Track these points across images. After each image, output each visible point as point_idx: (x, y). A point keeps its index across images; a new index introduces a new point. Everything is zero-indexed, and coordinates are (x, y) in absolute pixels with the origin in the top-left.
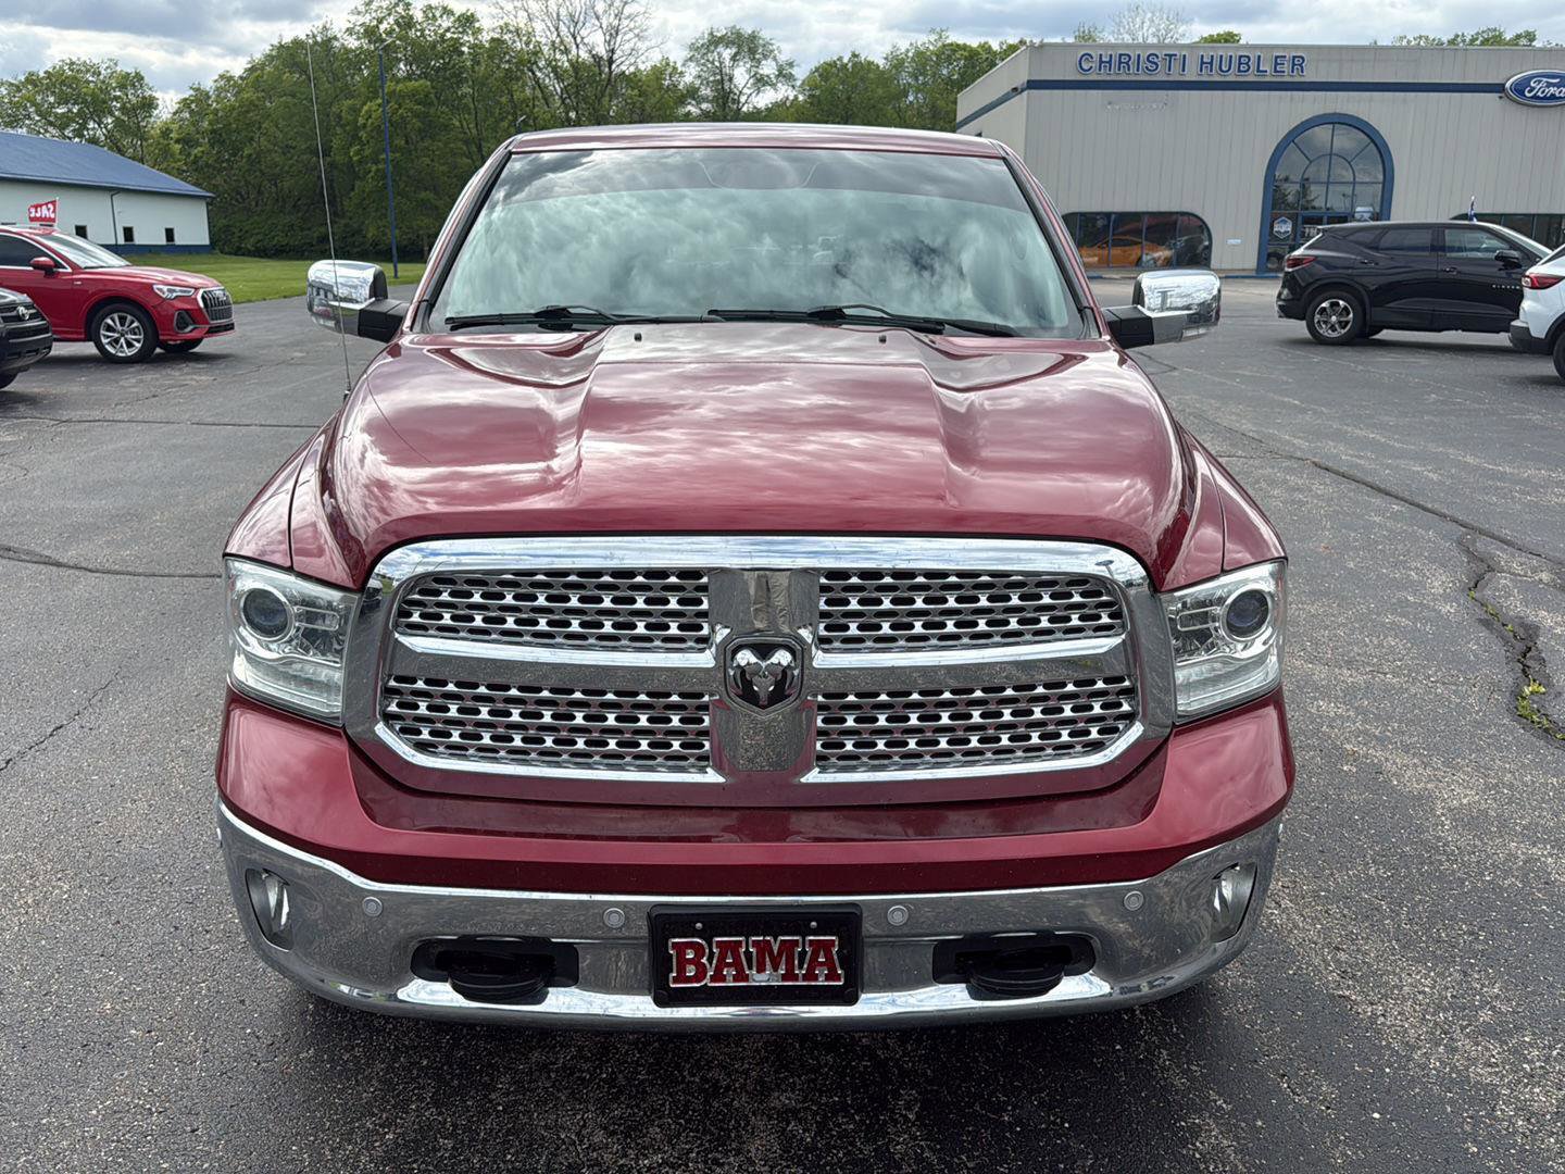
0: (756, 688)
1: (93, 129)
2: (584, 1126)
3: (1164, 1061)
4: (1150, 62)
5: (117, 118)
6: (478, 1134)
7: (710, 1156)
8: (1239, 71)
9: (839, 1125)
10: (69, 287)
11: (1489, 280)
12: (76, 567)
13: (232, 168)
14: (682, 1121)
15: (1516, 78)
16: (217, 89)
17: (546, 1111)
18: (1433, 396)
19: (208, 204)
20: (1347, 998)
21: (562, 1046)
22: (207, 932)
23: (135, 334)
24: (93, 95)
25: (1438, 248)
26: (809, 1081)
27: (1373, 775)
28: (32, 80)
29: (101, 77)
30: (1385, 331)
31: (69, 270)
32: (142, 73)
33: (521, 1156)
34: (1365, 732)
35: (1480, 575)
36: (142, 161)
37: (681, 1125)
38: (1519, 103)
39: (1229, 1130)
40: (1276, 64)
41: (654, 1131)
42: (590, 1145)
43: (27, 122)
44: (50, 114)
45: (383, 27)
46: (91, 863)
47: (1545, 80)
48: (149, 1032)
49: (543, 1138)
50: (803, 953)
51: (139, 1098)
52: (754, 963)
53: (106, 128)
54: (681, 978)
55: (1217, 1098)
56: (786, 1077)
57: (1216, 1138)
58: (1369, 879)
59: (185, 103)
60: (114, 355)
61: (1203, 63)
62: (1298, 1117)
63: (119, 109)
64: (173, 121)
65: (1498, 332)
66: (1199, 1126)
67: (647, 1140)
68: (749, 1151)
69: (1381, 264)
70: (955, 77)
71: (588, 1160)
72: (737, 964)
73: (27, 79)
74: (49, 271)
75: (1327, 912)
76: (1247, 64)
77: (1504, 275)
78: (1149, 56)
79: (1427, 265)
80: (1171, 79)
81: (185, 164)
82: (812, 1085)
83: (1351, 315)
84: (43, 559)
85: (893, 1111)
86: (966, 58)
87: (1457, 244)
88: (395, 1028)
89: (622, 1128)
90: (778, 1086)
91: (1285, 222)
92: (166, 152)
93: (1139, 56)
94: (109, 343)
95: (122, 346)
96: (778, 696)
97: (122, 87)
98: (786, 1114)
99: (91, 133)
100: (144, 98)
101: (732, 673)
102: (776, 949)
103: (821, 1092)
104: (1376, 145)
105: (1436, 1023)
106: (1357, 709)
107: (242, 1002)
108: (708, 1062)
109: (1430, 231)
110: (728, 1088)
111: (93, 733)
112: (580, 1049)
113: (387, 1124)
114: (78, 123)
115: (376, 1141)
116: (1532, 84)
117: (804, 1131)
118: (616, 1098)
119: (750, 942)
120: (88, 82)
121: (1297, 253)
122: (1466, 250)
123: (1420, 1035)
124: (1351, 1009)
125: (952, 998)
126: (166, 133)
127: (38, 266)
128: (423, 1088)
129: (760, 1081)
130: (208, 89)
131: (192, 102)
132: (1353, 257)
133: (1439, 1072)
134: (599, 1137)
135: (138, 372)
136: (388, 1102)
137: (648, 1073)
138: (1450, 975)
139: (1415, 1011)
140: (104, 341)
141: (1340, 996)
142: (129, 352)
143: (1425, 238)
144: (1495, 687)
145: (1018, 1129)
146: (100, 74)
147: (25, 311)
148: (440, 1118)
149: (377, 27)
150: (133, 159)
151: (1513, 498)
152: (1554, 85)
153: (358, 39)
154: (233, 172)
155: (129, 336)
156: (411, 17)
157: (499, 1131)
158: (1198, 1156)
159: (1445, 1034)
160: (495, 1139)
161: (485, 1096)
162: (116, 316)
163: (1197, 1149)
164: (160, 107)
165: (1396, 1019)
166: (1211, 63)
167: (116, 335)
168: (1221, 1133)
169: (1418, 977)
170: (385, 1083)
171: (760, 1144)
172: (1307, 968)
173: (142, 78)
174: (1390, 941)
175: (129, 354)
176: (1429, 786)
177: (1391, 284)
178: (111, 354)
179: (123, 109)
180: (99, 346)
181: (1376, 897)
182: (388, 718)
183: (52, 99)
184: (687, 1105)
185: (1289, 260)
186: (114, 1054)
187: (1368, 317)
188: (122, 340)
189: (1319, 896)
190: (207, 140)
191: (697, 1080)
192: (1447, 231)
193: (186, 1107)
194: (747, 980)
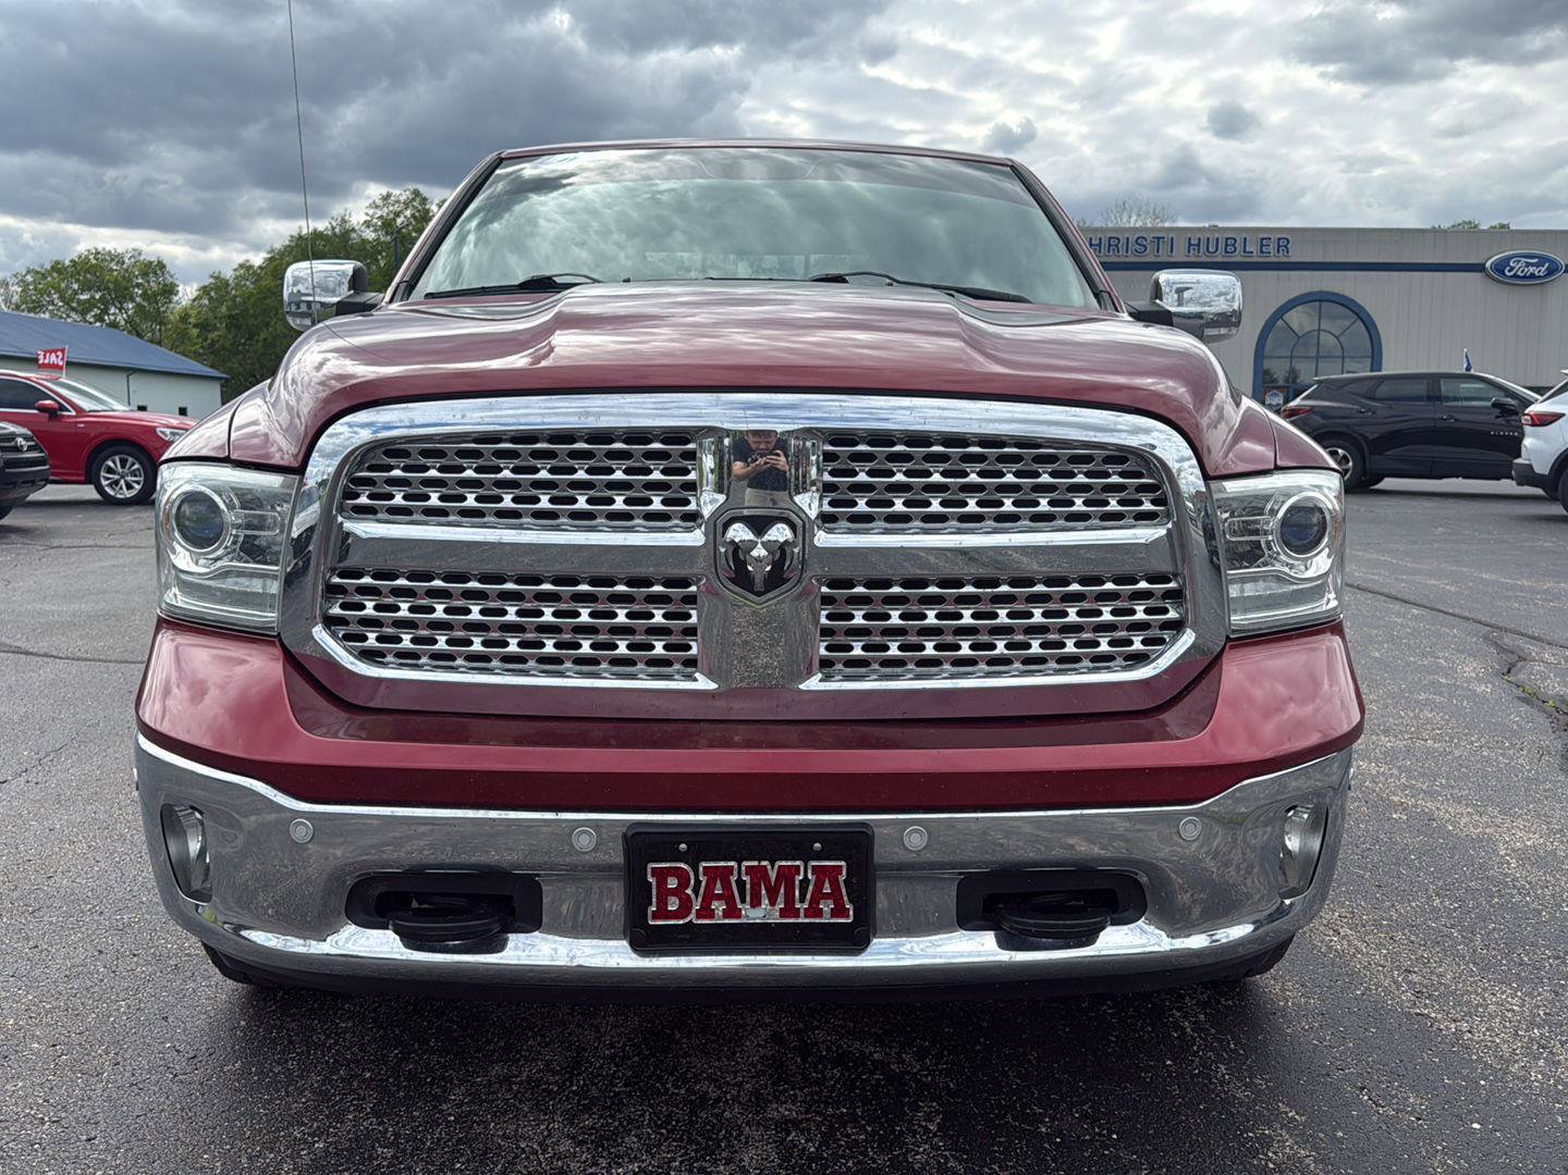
0: (750, 568)
1: (114, 314)
2: (549, 1135)
3: (1223, 1075)
4: (1138, 244)
5: (138, 305)
6: (424, 1144)
7: (695, 1165)
8: (1226, 252)
9: (848, 1136)
10: (73, 430)
11: (1486, 428)
12: (46, 655)
13: (248, 351)
14: (664, 1131)
15: (1493, 259)
16: (237, 278)
17: (505, 1122)
18: (1440, 529)
19: (222, 386)
20: (1427, 1016)
21: (526, 1061)
22: (135, 955)
23: (135, 476)
24: (116, 282)
25: (1434, 397)
26: (811, 1093)
27: (1426, 823)
28: (57, 268)
29: (125, 266)
30: (1386, 480)
31: (74, 413)
32: (165, 262)
33: (472, 1165)
34: (1412, 787)
35: (1511, 663)
36: (159, 343)
37: (662, 1134)
38: (1501, 282)
39: (1303, 1139)
40: (1262, 246)
41: (631, 1140)
42: (555, 1154)
43: (50, 308)
44: (72, 300)
45: (399, 221)
46: (15, 895)
47: (1523, 260)
48: (54, 1046)
49: (500, 1147)
50: (805, 881)
51: (31, 1108)
52: (748, 898)
53: (126, 313)
54: (662, 913)
55: (1288, 1109)
56: (786, 1090)
57: (1291, 1148)
58: (1435, 910)
59: (205, 290)
60: (113, 497)
61: (1190, 245)
62: (1384, 1128)
63: (141, 296)
64: (192, 307)
65: (1498, 479)
66: (1269, 1136)
67: (622, 1149)
68: (742, 1160)
69: (1378, 413)
71: (551, 1169)
72: (728, 898)
73: (52, 267)
74: (53, 413)
75: (1392, 938)
76: (1233, 245)
77: (1503, 422)
78: (1138, 238)
79: (1424, 413)
80: (1159, 260)
81: (202, 347)
82: (816, 1098)
83: (1351, 464)
84: (13, 649)
85: (910, 1122)
87: (1451, 395)
88: (336, 1043)
89: (593, 1137)
90: (777, 1098)
91: (1276, 395)
92: (183, 336)
93: (1128, 239)
94: (110, 485)
95: (121, 488)
96: (776, 579)
97: (145, 274)
98: (784, 1125)
99: (112, 318)
100: (165, 285)
101: (723, 550)
102: (773, 875)
103: (827, 1104)
104: (1363, 321)
105: (1532, 1040)
106: (1400, 768)
107: (165, 1019)
108: (695, 1076)
109: (1425, 381)
110: (718, 1100)
111: (39, 786)
112: (548, 1063)
113: (319, 1133)
114: (99, 308)
115: (303, 1149)
116: (1511, 264)
117: (807, 1141)
118: (587, 1109)
119: (743, 868)
120: (112, 270)
121: (1292, 404)
122: (1461, 399)
123: (1514, 1050)
124: (1431, 1026)
125: (977, 948)
126: (184, 317)
127: (43, 409)
128: (363, 1099)
129: (756, 1093)
130: (228, 277)
131: (212, 289)
132: (1351, 406)
133: (1542, 1084)
134: (566, 1146)
135: (136, 511)
136: (321, 1111)
137: (626, 1085)
138: (1539, 994)
139: (1505, 1027)
140: (104, 483)
141: (1417, 1014)
142: (129, 494)
143: (1420, 389)
144: (1543, 751)
145: (1058, 1140)
146: (124, 263)
147: (24, 443)
148: (381, 1128)
149: (394, 219)
150: (151, 341)
151: (1536, 604)
152: (1532, 265)
153: (375, 231)
154: (248, 355)
155: (129, 478)
156: (428, 211)
157: (449, 1140)
158: (1271, 1166)
159: (1543, 1048)
160: (443, 1149)
161: (435, 1107)
162: (117, 458)
163: (1270, 1159)
164: (180, 294)
165: (1484, 1035)
166: (1198, 245)
167: (116, 477)
168: (1296, 1143)
169: (1504, 997)
170: (320, 1094)
171: (756, 1153)
172: (1376, 989)
173: (164, 267)
174: (1467, 964)
175: (128, 496)
176: (1487, 831)
177: (1393, 432)
178: (110, 495)
179: (144, 295)
180: (100, 489)
181: (1445, 926)
182: (330, 622)
183: (76, 286)
184: (670, 1115)
185: (1285, 411)
186: (9, 1066)
187: (1368, 465)
188: (122, 482)
189: (1381, 925)
190: (224, 325)
191: (683, 1092)
192: (1442, 381)
193: (85, 1117)
194: (739, 917)
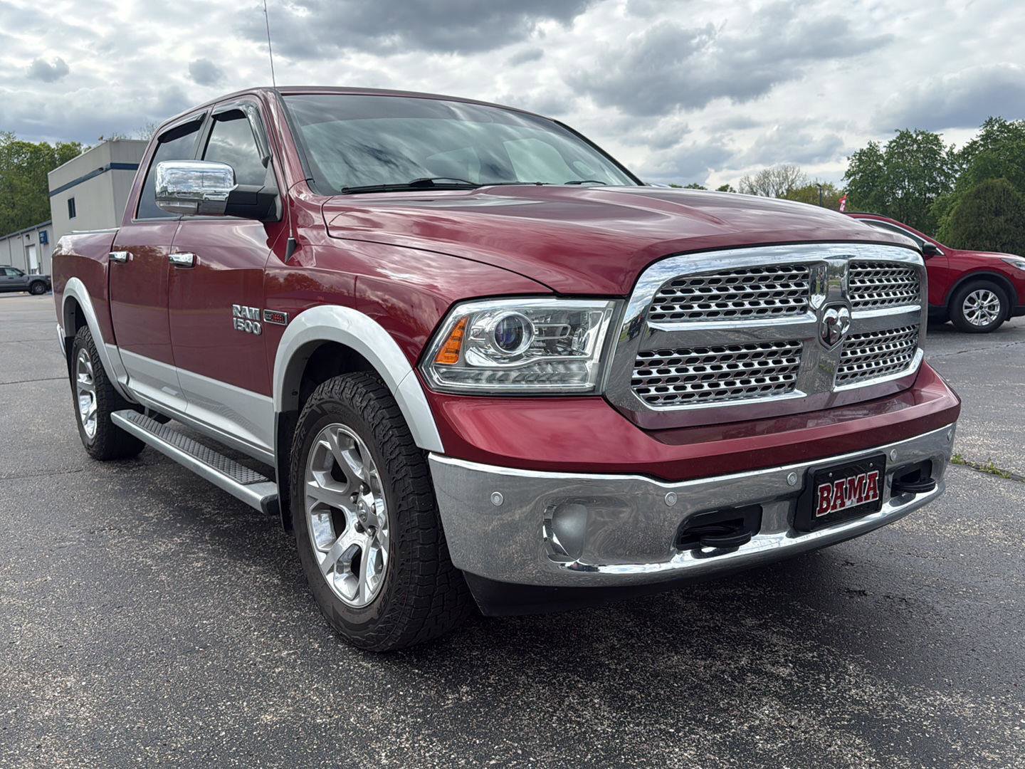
50: (866, 483)
54: (821, 510)
70: (25, 165)
72: (841, 497)
86: (31, 152)
102: (856, 482)
119: (848, 481)
194: (844, 506)
